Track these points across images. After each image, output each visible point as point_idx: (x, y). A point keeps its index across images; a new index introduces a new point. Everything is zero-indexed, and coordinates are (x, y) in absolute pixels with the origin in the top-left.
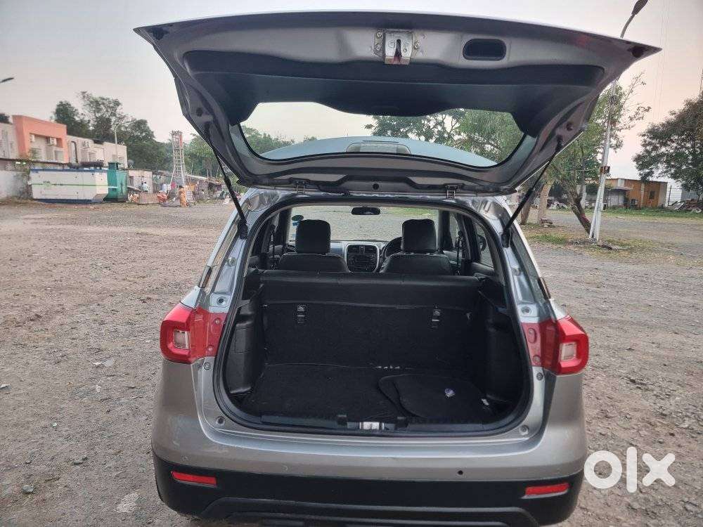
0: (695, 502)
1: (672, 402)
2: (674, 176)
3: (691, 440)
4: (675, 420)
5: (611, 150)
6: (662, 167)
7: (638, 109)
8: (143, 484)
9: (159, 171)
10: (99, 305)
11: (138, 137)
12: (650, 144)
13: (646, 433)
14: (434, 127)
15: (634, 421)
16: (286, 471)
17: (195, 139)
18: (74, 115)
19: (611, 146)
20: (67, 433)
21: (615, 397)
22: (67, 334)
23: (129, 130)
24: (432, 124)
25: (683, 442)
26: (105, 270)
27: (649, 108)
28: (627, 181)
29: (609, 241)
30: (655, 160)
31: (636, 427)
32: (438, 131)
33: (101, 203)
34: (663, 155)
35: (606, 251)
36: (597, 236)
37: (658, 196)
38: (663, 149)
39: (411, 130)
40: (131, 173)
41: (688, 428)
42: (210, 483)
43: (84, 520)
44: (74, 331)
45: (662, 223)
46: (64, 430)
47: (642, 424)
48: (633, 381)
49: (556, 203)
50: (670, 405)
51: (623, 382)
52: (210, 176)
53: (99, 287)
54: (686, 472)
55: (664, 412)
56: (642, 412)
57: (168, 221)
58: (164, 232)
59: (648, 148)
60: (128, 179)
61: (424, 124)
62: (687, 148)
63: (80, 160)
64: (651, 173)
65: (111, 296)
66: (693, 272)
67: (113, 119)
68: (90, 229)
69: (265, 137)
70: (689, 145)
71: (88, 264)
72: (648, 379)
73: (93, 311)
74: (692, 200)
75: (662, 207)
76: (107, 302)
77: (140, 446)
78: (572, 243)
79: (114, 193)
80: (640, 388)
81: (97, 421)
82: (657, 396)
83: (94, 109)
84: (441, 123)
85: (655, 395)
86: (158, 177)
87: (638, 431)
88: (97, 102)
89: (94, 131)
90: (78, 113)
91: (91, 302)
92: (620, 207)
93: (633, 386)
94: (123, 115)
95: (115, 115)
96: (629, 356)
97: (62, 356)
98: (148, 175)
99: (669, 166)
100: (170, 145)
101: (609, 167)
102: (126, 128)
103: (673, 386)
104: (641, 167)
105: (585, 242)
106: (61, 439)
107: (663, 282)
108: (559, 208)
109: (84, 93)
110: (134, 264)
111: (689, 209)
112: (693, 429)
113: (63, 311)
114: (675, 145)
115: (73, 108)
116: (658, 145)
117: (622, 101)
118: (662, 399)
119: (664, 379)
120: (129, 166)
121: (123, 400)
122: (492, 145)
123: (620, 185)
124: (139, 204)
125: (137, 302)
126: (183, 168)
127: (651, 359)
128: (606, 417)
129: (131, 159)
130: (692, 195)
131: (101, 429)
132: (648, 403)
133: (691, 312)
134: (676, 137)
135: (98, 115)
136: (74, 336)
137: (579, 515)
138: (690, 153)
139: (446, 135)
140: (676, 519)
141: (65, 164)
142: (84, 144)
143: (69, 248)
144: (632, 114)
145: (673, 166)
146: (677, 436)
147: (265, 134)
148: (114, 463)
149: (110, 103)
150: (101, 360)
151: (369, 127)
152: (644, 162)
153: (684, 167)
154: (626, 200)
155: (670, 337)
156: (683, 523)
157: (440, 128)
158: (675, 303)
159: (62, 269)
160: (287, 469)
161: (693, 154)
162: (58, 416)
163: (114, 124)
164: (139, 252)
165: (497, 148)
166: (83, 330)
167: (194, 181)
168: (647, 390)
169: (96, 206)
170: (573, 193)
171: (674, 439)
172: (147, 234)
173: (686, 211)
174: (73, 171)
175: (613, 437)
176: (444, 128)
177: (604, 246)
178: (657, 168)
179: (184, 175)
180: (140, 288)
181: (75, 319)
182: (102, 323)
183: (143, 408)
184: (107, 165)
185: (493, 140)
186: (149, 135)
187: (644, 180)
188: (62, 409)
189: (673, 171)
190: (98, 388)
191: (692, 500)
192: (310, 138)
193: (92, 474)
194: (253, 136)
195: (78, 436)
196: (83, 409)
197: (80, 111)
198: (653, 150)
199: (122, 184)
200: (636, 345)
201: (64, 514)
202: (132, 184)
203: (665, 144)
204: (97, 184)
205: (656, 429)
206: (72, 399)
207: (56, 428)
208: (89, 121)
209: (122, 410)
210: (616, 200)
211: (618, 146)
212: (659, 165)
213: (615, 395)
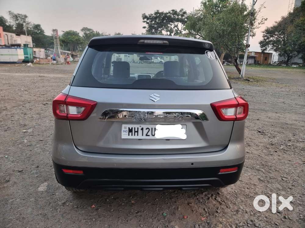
0: (286, 177)
1: (276, 139)
2: (276, 51)
3: (284, 153)
4: (277, 146)
5: (251, 37)
6: (270, 46)
7: (262, 19)
8: (49, 179)
9: (48, 49)
10: (23, 106)
11: (36, 32)
12: (266, 36)
13: (265, 151)
14: (174, 28)
15: (260, 147)
16: (115, 166)
17: (64, 34)
18: (6, 22)
19: (251, 36)
20: (12, 160)
21: (252, 138)
22: (9, 119)
23: (32, 29)
24: (172, 26)
25: (280, 154)
26: (25, 92)
27: (267, 19)
28: (256, 53)
29: (249, 78)
30: (268, 43)
31: (261, 149)
32: (175, 30)
33: (21, 63)
34: (271, 41)
35: (247, 82)
36: (244, 76)
37: (268, 59)
38: (271, 38)
39: (163, 29)
40: (35, 49)
41: (282, 149)
42: (81, 173)
43: (23, 195)
44: (12, 118)
45: (270, 70)
46: (11, 158)
47: (264, 148)
48: (260, 132)
49: (226, 63)
50: (275, 141)
51: (256, 132)
52: (72, 51)
53: (23, 99)
54: (282, 166)
55: (273, 143)
56: (263, 143)
57: (53, 71)
58: (52, 75)
59: (265, 38)
60: (33, 52)
61: (169, 27)
62: (281, 38)
63: (10, 43)
64: (266, 49)
65: (29, 103)
66: (283, 89)
67: (24, 24)
68: (17, 74)
69: (96, 33)
70: (282, 37)
71: (17, 89)
72: (265, 131)
73: (21, 109)
74: (282, 61)
75: (270, 64)
76: (27, 105)
77: (47, 164)
78: (233, 79)
79: (27, 59)
80: (262, 134)
81: (26, 154)
82: (269, 137)
83: (15, 19)
84: (176, 26)
85: (268, 137)
86: (47, 51)
87: (262, 150)
88: (16, 16)
89: (16, 30)
90: (7, 22)
91: (20, 105)
92: (252, 64)
93: (259, 134)
94: (29, 22)
95: (25, 22)
96: (258, 122)
97: (8, 128)
98: (43, 50)
99: (274, 46)
100: (52, 37)
101: (249, 45)
102: (31, 28)
103: (276, 133)
104: (262, 47)
105: (238, 78)
106: (9, 162)
107: (271, 93)
108: (227, 65)
109: (10, 12)
110: (39, 89)
111: (281, 64)
112: (284, 149)
113: (6, 109)
114: (276, 36)
115: (5, 19)
116: (269, 37)
117: (256, 15)
118: (272, 138)
119: (272, 131)
120: (33, 46)
121: (38, 146)
122: (199, 35)
123: (253, 54)
124: (39, 64)
125: (41, 105)
126: (59, 47)
127: (266, 123)
128: (249, 146)
129: (34, 43)
130: (283, 58)
131: (28, 158)
132: (266, 140)
133: (282, 105)
134: (277, 33)
135: (17, 22)
136: (13, 120)
137: (239, 183)
138: (283, 40)
139: (179, 32)
140: (278, 183)
141: (3, 45)
142: (11, 36)
143: (7, 82)
144: (259, 21)
145: (275, 46)
146: (278, 152)
147: (97, 32)
148: (36, 171)
149: (22, 16)
150: (26, 129)
151: (144, 27)
152: (263, 44)
153: (280, 46)
154: (255, 61)
155: (274, 115)
156: (281, 185)
157: (176, 28)
158: (276, 102)
159: (5, 92)
160: (115, 165)
161: (284, 40)
162: (8, 153)
163: (25, 26)
164: (40, 84)
165: (202, 37)
166: (17, 117)
167: (65, 53)
168: (265, 135)
169: (19, 65)
170: (234, 57)
171: (277, 153)
172: (44, 76)
173: (280, 65)
174: (7, 48)
175: (252, 153)
176: (178, 28)
177: (246, 80)
178: (269, 47)
179: (60, 51)
180: (42, 99)
181: (12, 112)
182: (25, 114)
183: (47, 149)
184: (23, 46)
185: (200, 33)
186: (42, 31)
187: (263, 52)
188: (9, 150)
189: (275, 48)
190: (25, 141)
191: (285, 176)
192: (117, 33)
193: (25, 176)
194: (91, 33)
195: (18, 161)
196: (19, 150)
197: (9, 20)
198: (267, 39)
199: (30, 55)
200: (260, 118)
201: (13, 193)
202: (35, 55)
203: (272, 36)
204: (19, 54)
205: (270, 150)
206: (14, 145)
207: (7, 158)
208: (13, 25)
209: (37, 150)
210: (251, 61)
211: (253, 35)
212: (269, 45)
213: (252, 137)
